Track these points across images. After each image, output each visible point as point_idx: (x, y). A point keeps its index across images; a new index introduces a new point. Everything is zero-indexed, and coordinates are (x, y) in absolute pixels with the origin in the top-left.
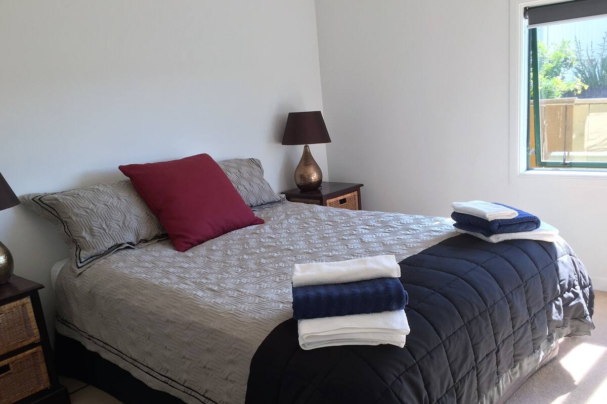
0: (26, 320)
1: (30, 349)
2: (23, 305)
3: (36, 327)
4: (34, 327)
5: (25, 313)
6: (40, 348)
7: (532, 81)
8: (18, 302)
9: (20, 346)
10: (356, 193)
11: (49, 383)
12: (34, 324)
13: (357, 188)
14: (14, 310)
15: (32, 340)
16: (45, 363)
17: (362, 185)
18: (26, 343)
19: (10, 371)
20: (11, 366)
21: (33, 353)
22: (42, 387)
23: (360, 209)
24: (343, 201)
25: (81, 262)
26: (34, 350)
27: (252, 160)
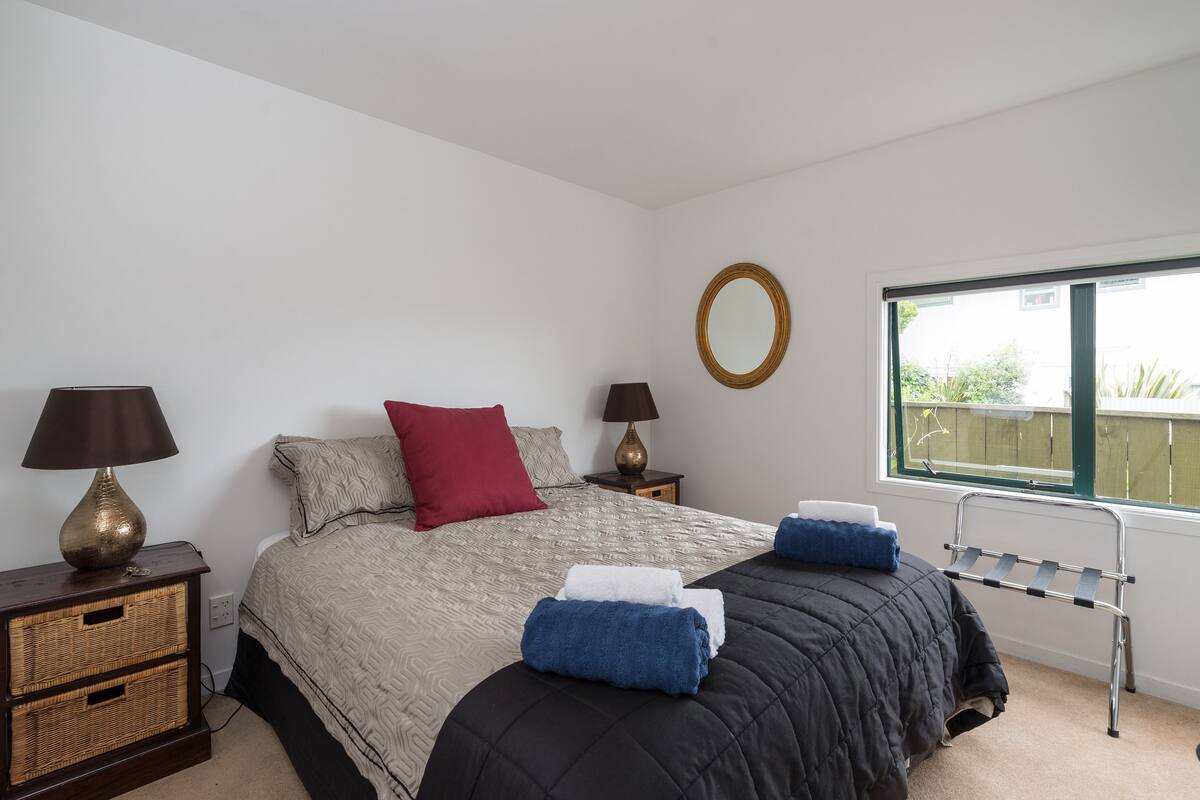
0: (170, 620)
1: (167, 662)
2: (172, 596)
3: (184, 629)
4: (180, 630)
5: (171, 607)
6: (183, 662)
7: (892, 382)
8: (164, 591)
9: (149, 657)
10: (673, 485)
11: (185, 718)
12: (181, 626)
13: (675, 479)
14: (155, 601)
15: (173, 649)
16: (186, 686)
17: (683, 476)
18: (159, 654)
19: (123, 696)
20: (127, 687)
21: (169, 670)
22: (172, 725)
23: (677, 503)
24: (656, 494)
25: (307, 533)
26: (173, 664)
27: (555, 429)
